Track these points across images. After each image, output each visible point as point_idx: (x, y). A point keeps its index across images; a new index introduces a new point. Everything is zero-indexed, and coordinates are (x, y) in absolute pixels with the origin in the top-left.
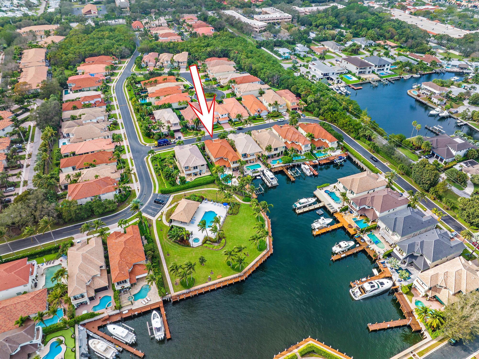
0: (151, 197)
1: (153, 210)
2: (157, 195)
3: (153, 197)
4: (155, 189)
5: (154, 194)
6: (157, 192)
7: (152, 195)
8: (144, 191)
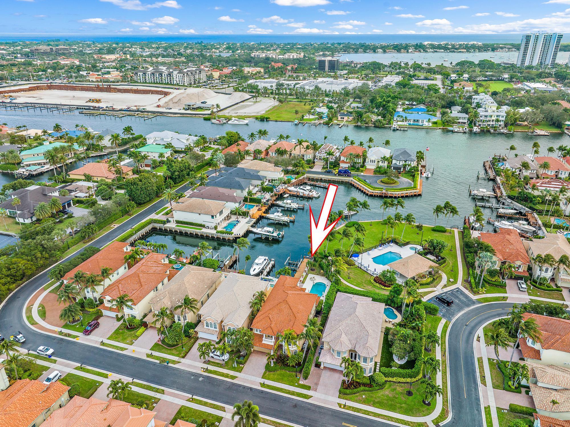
0: (457, 317)
1: (458, 297)
2: (444, 316)
3: (453, 315)
4: (446, 327)
5: (450, 320)
6: (444, 321)
7: (454, 320)
8: (467, 332)
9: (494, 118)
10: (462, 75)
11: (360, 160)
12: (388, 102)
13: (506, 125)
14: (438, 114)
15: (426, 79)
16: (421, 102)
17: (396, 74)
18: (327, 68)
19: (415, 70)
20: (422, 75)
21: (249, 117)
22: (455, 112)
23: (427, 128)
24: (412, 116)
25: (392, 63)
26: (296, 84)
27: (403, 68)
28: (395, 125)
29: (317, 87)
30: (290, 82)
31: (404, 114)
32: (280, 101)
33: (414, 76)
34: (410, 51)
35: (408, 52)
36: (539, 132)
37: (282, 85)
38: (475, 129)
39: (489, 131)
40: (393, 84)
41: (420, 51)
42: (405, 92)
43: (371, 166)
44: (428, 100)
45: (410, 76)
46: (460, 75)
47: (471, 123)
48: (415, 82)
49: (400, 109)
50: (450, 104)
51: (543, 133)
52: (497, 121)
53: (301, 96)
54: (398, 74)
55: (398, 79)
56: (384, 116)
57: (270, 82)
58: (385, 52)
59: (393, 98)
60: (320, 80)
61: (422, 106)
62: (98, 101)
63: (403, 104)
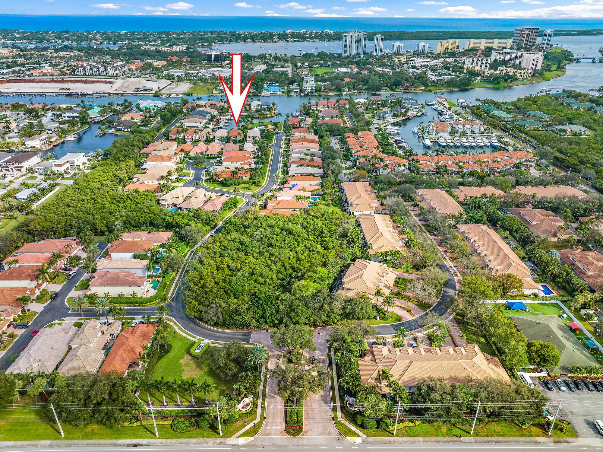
9: (310, 88)
10: (304, 64)
11: (248, 107)
12: (258, 82)
13: (316, 91)
14: (286, 88)
15: (282, 67)
16: (277, 82)
17: (263, 64)
18: (213, 60)
19: (276, 60)
20: (279, 64)
21: (180, 94)
22: (294, 87)
23: (280, 95)
24: (271, 89)
25: (260, 55)
26: (198, 73)
27: (268, 59)
28: (263, 94)
29: (213, 75)
30: (193, 72)
31: (267, 88)
32: (194, 84)
33: (274, 65)
34: (274, 40)
35: (272, 41)
36: (331, 94)
37: (188, 73)
38: (302, 94)
39: (308, 95)
40: (261, 71)
41: (282, 40)
42: (268, 76)
43: (253, 109)
44: (280, 80)
45: (272, 65)
46: (303, 64)
47: (301, 91)
48: (275, 69)
49: (265, 86)
50: (292, 83)
51: (333, 94)
52: (312, 89)
53: (204, 80)
54: (264, 64)
55: (264, 67)
56: (257, 90)
57: (180, 72)
58: (254, 42)
59: (261, 80)
60: (213, 69)
61: (278, 84)
62: (68, 89)
63: (267, 83)
